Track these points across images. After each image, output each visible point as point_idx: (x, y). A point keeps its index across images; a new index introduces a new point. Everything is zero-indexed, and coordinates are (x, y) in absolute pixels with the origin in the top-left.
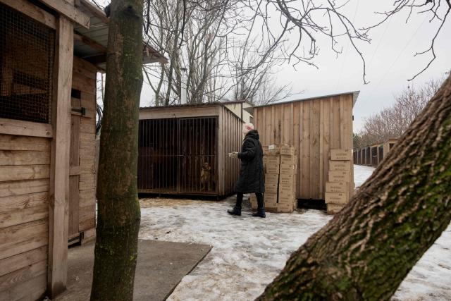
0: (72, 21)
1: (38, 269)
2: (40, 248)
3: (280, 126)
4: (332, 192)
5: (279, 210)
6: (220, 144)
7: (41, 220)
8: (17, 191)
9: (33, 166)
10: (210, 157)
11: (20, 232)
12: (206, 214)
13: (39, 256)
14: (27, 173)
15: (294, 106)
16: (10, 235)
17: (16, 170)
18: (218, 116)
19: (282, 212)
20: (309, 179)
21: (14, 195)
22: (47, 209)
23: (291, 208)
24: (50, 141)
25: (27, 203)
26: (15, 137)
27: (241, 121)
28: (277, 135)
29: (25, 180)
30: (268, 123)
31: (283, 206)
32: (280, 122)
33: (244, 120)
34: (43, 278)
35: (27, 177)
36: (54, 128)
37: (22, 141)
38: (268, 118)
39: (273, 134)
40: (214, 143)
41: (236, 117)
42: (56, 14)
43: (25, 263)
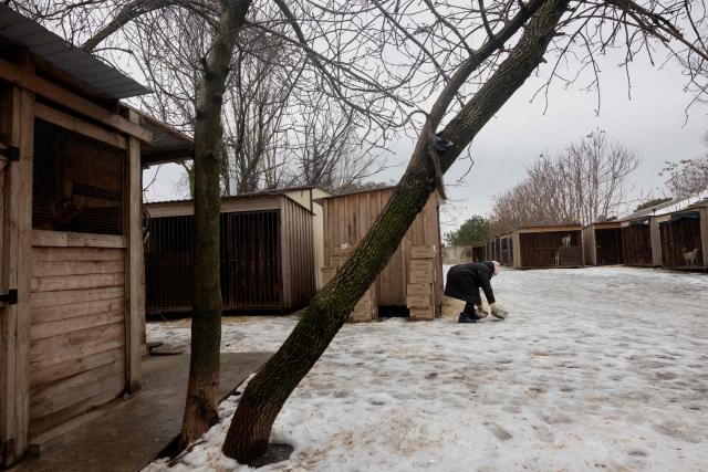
0: (138, 139)
1: (118, 366)
2: (120, 348)
3: (355, 220)
4: (414, 295)
5: (356, 319)
6: (284, 245)
7: (119, 323)
8: (104, 296)
9: (113, 274)
10: (271, 262)
11: (106, 332)
12: (269, 328)
13: (119, 355)
14: (110, 280)
15: (371, 196)
16: (100, 333)
17: (103, 278)
18: (279, 210)
19: (358, 322)
20: (390, 282)
21: (101, 299)
22: (124, 313)
23: (368, 316)
24: (125, 251)
25: (110, 306)
26: (101, 249)
27: (311, 213)
28: (352, 231)
29: (109, 287)
30: (341, 216)
31: (359, 314)
32: (355, 215)
33: (314, 212)
34: (123, 375)
35: (110, 284)
36: (128, 239)
37: (106, 252)
38: (341, 210)
39: (347, 230)
40: (276, 245)
41: (304, 209)
42: (127, 136)
43: (110, 360)
